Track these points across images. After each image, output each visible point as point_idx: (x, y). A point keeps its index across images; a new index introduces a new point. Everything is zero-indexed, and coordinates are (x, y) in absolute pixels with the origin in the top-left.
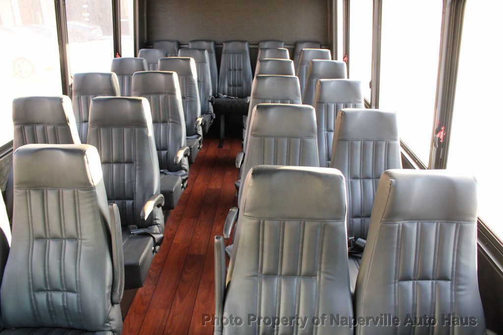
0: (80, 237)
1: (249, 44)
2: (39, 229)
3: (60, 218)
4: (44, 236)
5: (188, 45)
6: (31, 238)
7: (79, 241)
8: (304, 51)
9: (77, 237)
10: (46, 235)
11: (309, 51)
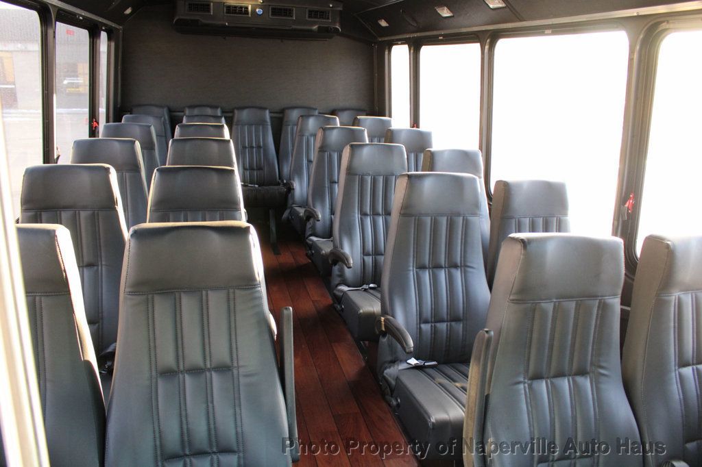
0: (235, 364)
1: (270, 112)
2: (167, 358)
3: (203, 336)
4: (176, 369)
5: (183, 112)
6: (154, 373)
7: (235, 372)
8: (359, 120)
9: (230, 364)
10: (178, 367)
11: (366, 119)
